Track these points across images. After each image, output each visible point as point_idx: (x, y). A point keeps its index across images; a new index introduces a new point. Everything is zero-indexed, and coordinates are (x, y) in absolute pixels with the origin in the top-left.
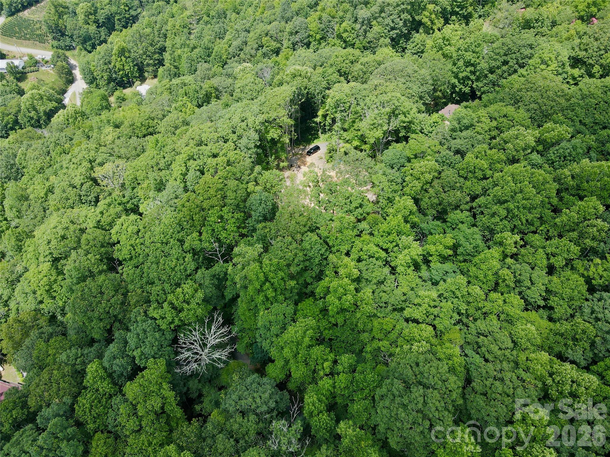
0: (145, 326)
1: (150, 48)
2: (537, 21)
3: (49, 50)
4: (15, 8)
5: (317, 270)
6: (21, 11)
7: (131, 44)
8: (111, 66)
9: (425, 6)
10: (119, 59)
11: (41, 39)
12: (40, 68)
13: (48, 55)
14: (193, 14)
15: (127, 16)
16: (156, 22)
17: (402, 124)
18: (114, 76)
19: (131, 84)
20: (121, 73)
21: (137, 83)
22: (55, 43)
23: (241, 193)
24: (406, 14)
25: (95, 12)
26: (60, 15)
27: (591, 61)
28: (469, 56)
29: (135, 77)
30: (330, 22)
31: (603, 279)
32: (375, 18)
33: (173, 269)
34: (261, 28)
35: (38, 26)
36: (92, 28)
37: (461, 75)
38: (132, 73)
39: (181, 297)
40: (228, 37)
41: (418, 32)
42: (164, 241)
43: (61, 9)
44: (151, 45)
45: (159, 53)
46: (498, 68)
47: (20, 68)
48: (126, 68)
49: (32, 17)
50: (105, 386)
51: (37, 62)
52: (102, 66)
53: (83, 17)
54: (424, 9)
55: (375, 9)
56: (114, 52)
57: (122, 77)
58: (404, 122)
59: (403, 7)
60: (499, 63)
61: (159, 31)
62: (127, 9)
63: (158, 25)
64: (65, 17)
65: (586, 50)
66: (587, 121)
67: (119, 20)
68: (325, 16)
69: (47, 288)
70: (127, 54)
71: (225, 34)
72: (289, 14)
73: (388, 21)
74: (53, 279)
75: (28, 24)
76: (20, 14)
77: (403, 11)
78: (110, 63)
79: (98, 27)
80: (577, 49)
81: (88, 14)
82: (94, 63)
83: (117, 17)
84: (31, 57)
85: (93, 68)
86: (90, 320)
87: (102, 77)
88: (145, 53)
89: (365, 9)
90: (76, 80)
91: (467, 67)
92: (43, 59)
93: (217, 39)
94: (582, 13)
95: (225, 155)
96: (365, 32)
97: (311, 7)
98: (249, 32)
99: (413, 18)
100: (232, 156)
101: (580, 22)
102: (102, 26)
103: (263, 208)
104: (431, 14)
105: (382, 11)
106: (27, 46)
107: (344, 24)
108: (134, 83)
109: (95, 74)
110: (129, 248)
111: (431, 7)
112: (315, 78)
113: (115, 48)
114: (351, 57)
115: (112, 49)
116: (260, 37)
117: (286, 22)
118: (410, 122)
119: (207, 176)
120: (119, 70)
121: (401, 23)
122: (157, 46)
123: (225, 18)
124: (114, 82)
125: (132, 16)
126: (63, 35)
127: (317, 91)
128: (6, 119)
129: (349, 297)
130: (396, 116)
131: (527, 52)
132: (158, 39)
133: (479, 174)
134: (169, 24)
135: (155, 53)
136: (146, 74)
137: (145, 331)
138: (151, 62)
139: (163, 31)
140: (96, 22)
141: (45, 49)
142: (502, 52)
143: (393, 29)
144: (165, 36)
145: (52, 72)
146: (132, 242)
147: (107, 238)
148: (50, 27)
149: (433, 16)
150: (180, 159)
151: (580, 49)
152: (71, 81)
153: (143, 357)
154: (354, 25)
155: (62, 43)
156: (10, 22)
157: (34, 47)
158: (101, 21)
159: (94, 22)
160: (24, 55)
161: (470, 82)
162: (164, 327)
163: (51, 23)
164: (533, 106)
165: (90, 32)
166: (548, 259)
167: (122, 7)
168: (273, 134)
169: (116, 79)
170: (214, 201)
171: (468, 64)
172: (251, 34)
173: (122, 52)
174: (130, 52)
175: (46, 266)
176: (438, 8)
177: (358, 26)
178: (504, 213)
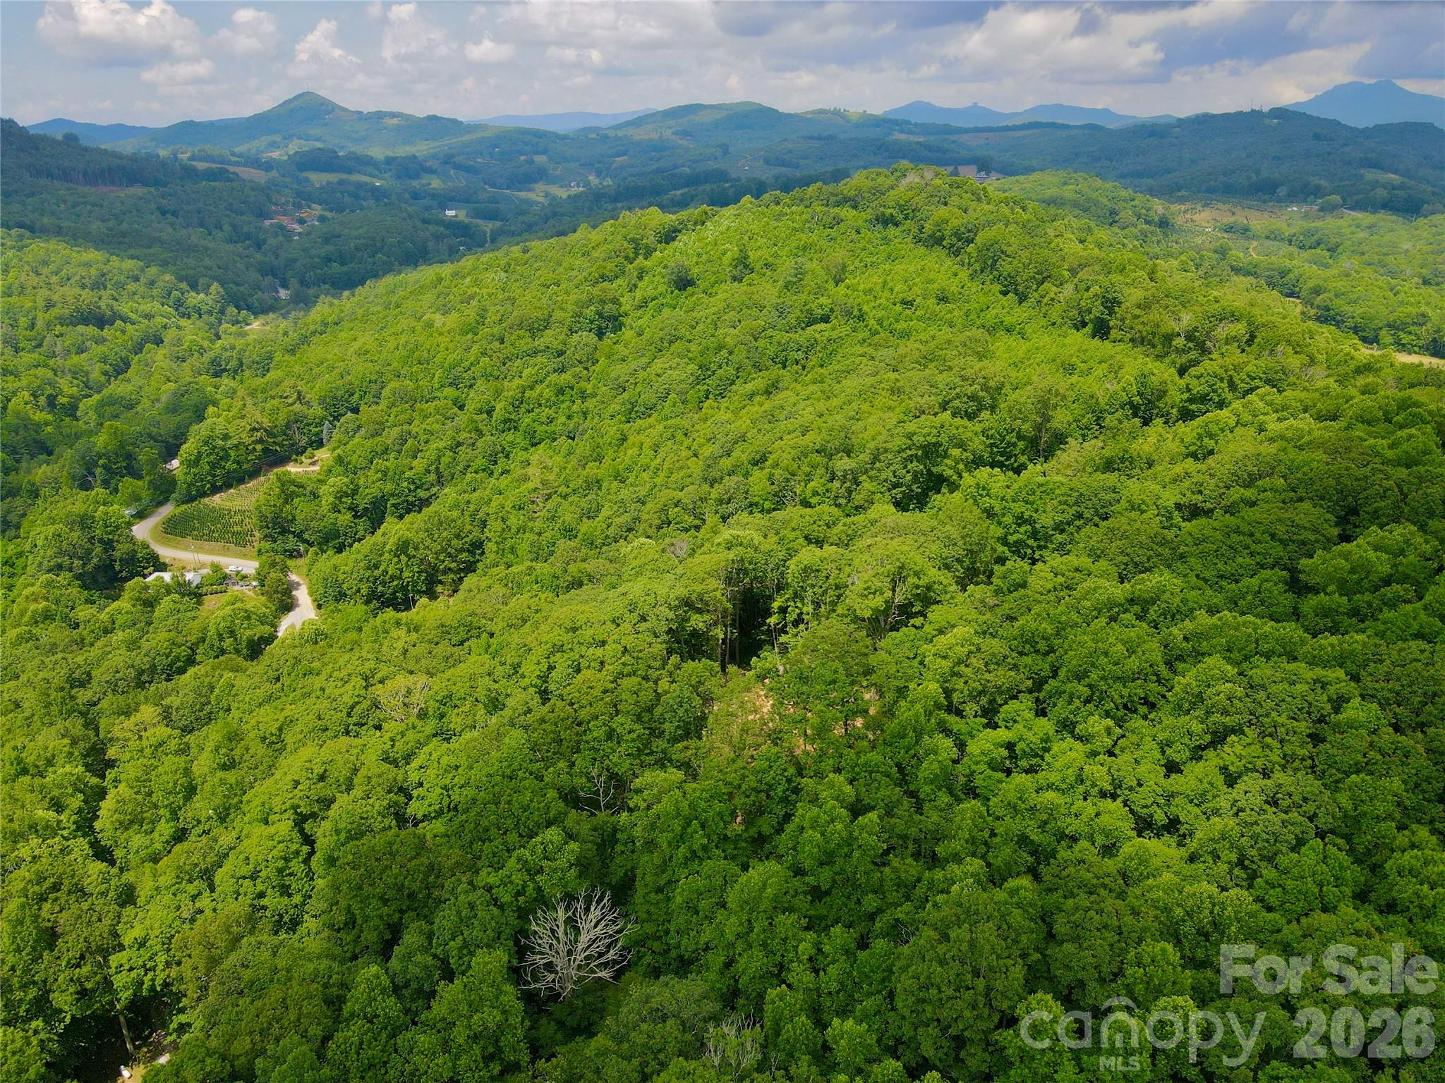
0: (471, 897)
1: (454, 542)
2: (1122, 460)
3: (252, 558)
4: (198, 491)
5: (780, 810)
6: (208, 495)
7: (422, 535)
8: (377, 573)
9: (946, 452)
10: (396, 559)
11: (240, 540)
12: (230, 587)
13: (250, 566)
14: (540, 486)
15: (410, 499)
16: (468, 502)
17: (915, 591)
18: (380, 588)
19: (408, 604)
20: (395, 583)
21: (424, 600)
22: (267, 545)
23: (646, 696)
24: (915, 463)
25: (355, 492)
26: (288, 498)
27: (1209, 505)
28: (1018, 508)
29: (419, 592)
30: (788, 480)
31: (1243, 762)
32: (866, 472)
33: (525, 808)
34: (665, 496)
35: (238, 518)
36: (345, 518)
37: (1011, 539)
38: (415, 584)
39: (540, 849)
40: (605, 512)
41: (939, 492)
42: (508, 772)
43: (293, 488)
44: (458, 536)
45: (468, 551)
46: (1069, 524)
47: (194, 585)
48: (406, 574)
49: (228, 504)
50: (390, 1006)
51: (226, 577)
52: (362, 572)
53: (331, 499)
54: (946, 456)
55: (865, 457)
56: (388, 547)
57: (394, 593)
58: (917, 587)
59: (909, 453)
60: (1068, 517)
61: (473, 515)
62: (412, 487)
63: (472, 507)
64: (296, 500)
65: (1200, 492)
66: (1207, 574)
67: (393, 505)
68: (778, 473)
69: (281, 864)
70: (411, 551)
71: (599, 511)
72: (715, 473)
73: (887, 474)
74: (294, 847)
75: (219, 515)
76: (206, 500)
77: (910, 459)
78: (376, 567)
79: (355, 517)
80: (1189, 494)
81: (340, 496)
82: (347, 569)
83: (392, 501)
84: (216, 568)
85: (342, 577)
86: (365, 901)
87: (358, 590)
88: (444, 550)
89: (846, 459)
90: (298, 606)
91: (1020, 525)
92: (238, 572)
93: (585, 520)
94: (1192, 448)
95: (617, 642)
96: (850, 492)
97: (755, 463)
98: (644, 503)
99: (929, 470)
100: (629, 641)
101: (1190, 460)
102: (360, 516)
103: (686, 711)
104: (957, 463)
105: (875, 459)
106: (212, 552)
107: (812, 484)
108: (415, 602)
109: (345, 586)
110: (439, 791)
111: (955, 452)
112: (765, 547)
113: (391, 541)
114: (826, 517)
115: (385, 544)
116: (664, 509)
117: (712, 486)
118: (929, 588)
119: (586, 674)
120: (393, 578)
121: (909, 477)
122: (467, 539)
123: (600, 488)
124: (378, 600)
125: (420, 499)
126: (284, 531)
127: (771, 566)
128: (176, 651)
129: (839, 826)
130: (903, 579)
131: (1110, 496)
132: (468, 527)
133: (1042, 646)
134: (493, 504)
135: (462, 550)
136: (439, 588)
137: (472, 906)
138: (453, 565)
139: (481, 515)
140: (352, 508)
141: (244, 556)
142: (1071, 501)
143: (895, 486)
144: (484, 524)
145: (251, 593)
146: (447, 781)
147: (400, 778)
148: (263, 518)
149: (961, 466)
150: (539, 652)
151: (1193, 493)
152: (287, 606)
153: (465, 952)
154: (829, 485)
155: (279, 546)
156: (183, 513)
157: (225, 552)
158: (360, 508)
159: (349, 509)
160: (203, 566)
161: (1029, 551)
162: (506, 898)
163: (268, 512)
164: (1121, 558)
165: (339, 523)
166: (1163, 752)
167: (405, 484)
168: (697, 622)
169: (382, 596)
170: (599, 707)
171: (1020, 520)
172: (649, 506)
173: (403, 547)
174: (416, 549)
175: (284, 827)
176: (968, 455)
177: (836, 484)
178: (1086, 691)
